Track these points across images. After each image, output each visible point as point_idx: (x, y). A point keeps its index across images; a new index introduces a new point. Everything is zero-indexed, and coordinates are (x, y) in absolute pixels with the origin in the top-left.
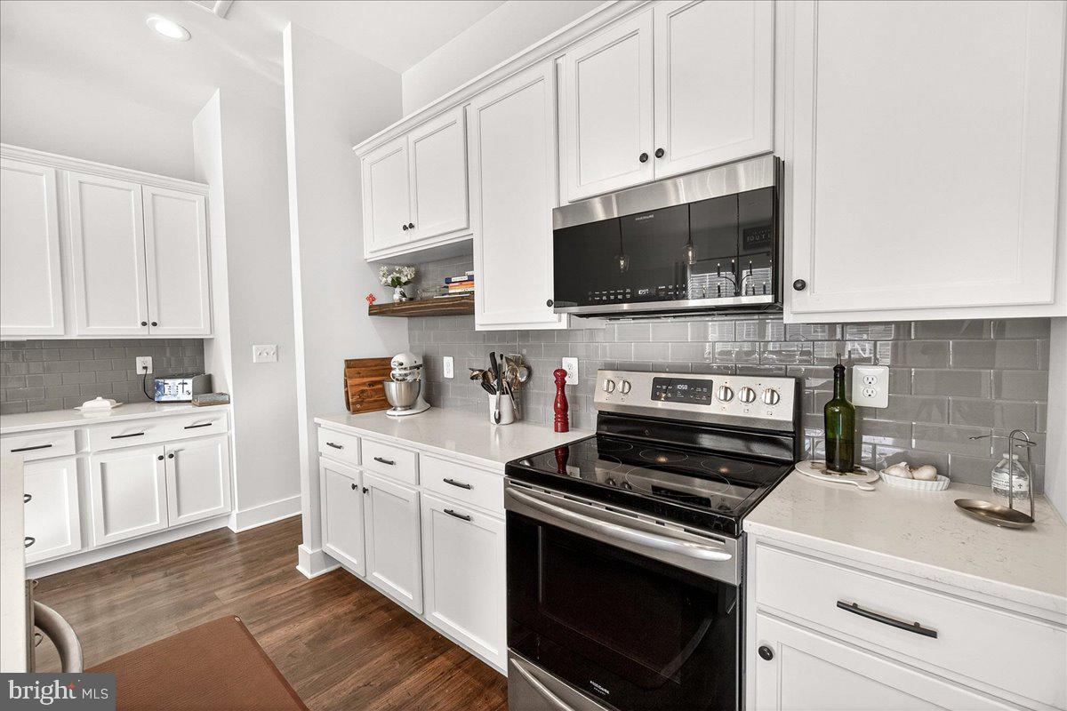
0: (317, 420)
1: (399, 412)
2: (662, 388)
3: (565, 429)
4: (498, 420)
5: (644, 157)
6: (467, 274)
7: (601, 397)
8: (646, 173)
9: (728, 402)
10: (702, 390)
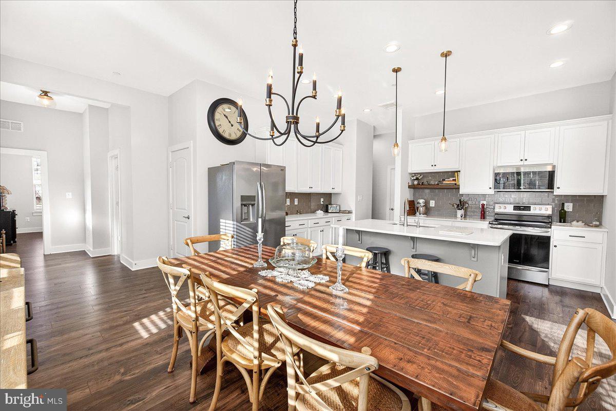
0: (401, 216)
1: (421, 215)
2: (516, 208)
3: (484, 218)
5: (522, 160)
6: (451, 179)
7: (497, 210)
8: (522, 163)
9: (535, 210)
10: (528, 208)
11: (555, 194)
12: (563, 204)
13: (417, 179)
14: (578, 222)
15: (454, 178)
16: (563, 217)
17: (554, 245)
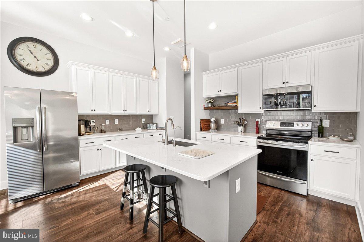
0: (196, 132)
1: (213, 131)
2: (283, 124)
3: (258, 133)
4: (241, 132)
5: (284, 83)
6: (233, 101)
7: (268, 126)
8: (284, 85)
9: (298, 126)
10: (292, 124)
11: (313, 111)
12: (321, 121)
13: (210, 102)
14: (334, 136)
15: (235, 101)
16: (321, 132)
17: (311, 159)
